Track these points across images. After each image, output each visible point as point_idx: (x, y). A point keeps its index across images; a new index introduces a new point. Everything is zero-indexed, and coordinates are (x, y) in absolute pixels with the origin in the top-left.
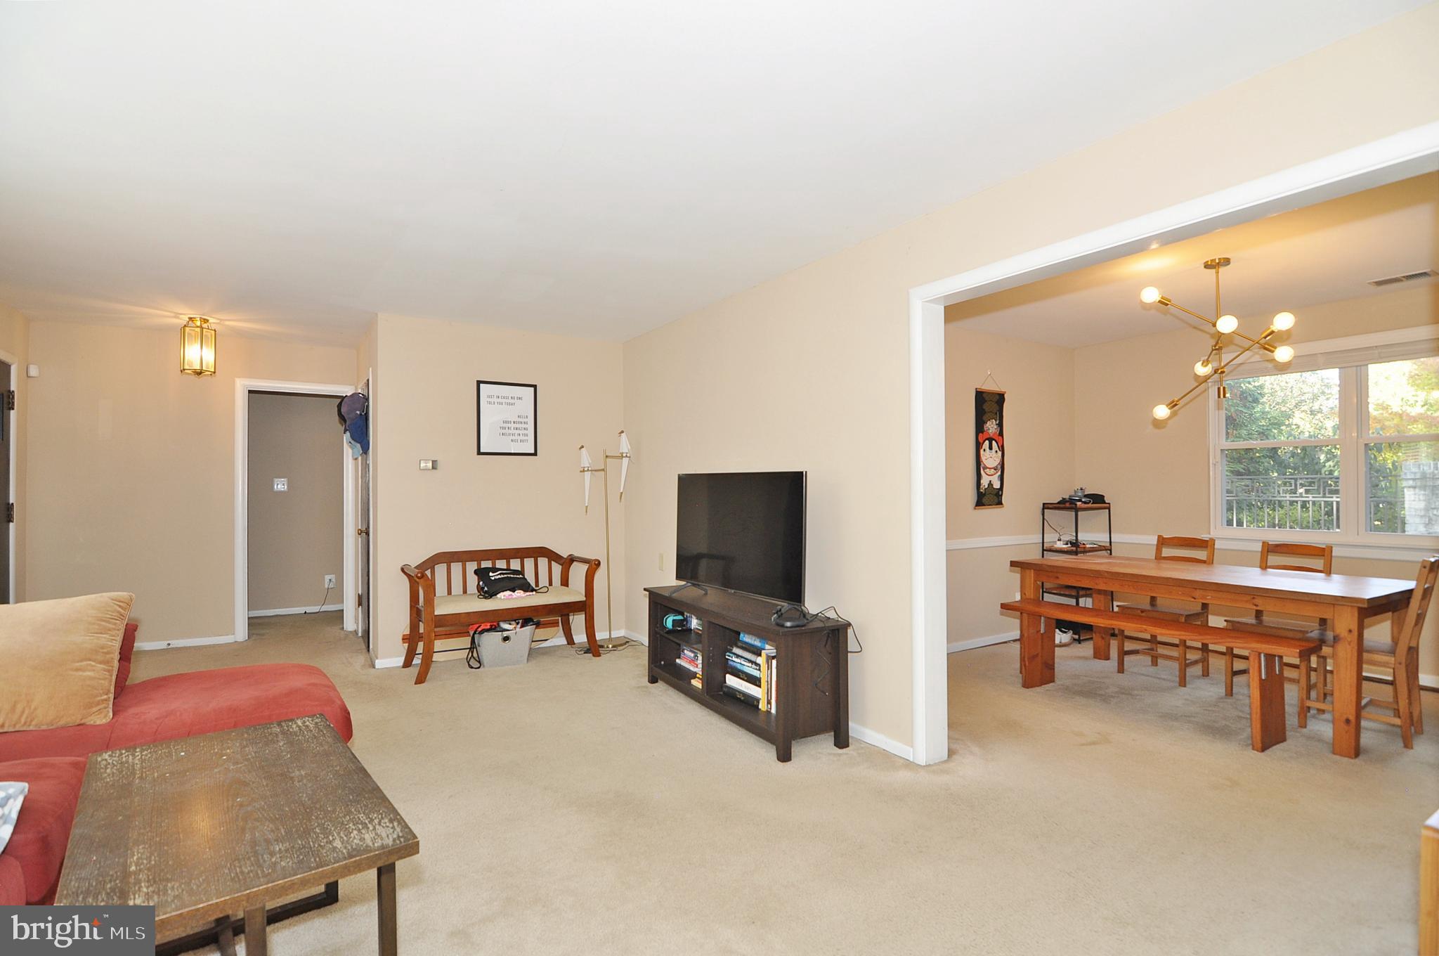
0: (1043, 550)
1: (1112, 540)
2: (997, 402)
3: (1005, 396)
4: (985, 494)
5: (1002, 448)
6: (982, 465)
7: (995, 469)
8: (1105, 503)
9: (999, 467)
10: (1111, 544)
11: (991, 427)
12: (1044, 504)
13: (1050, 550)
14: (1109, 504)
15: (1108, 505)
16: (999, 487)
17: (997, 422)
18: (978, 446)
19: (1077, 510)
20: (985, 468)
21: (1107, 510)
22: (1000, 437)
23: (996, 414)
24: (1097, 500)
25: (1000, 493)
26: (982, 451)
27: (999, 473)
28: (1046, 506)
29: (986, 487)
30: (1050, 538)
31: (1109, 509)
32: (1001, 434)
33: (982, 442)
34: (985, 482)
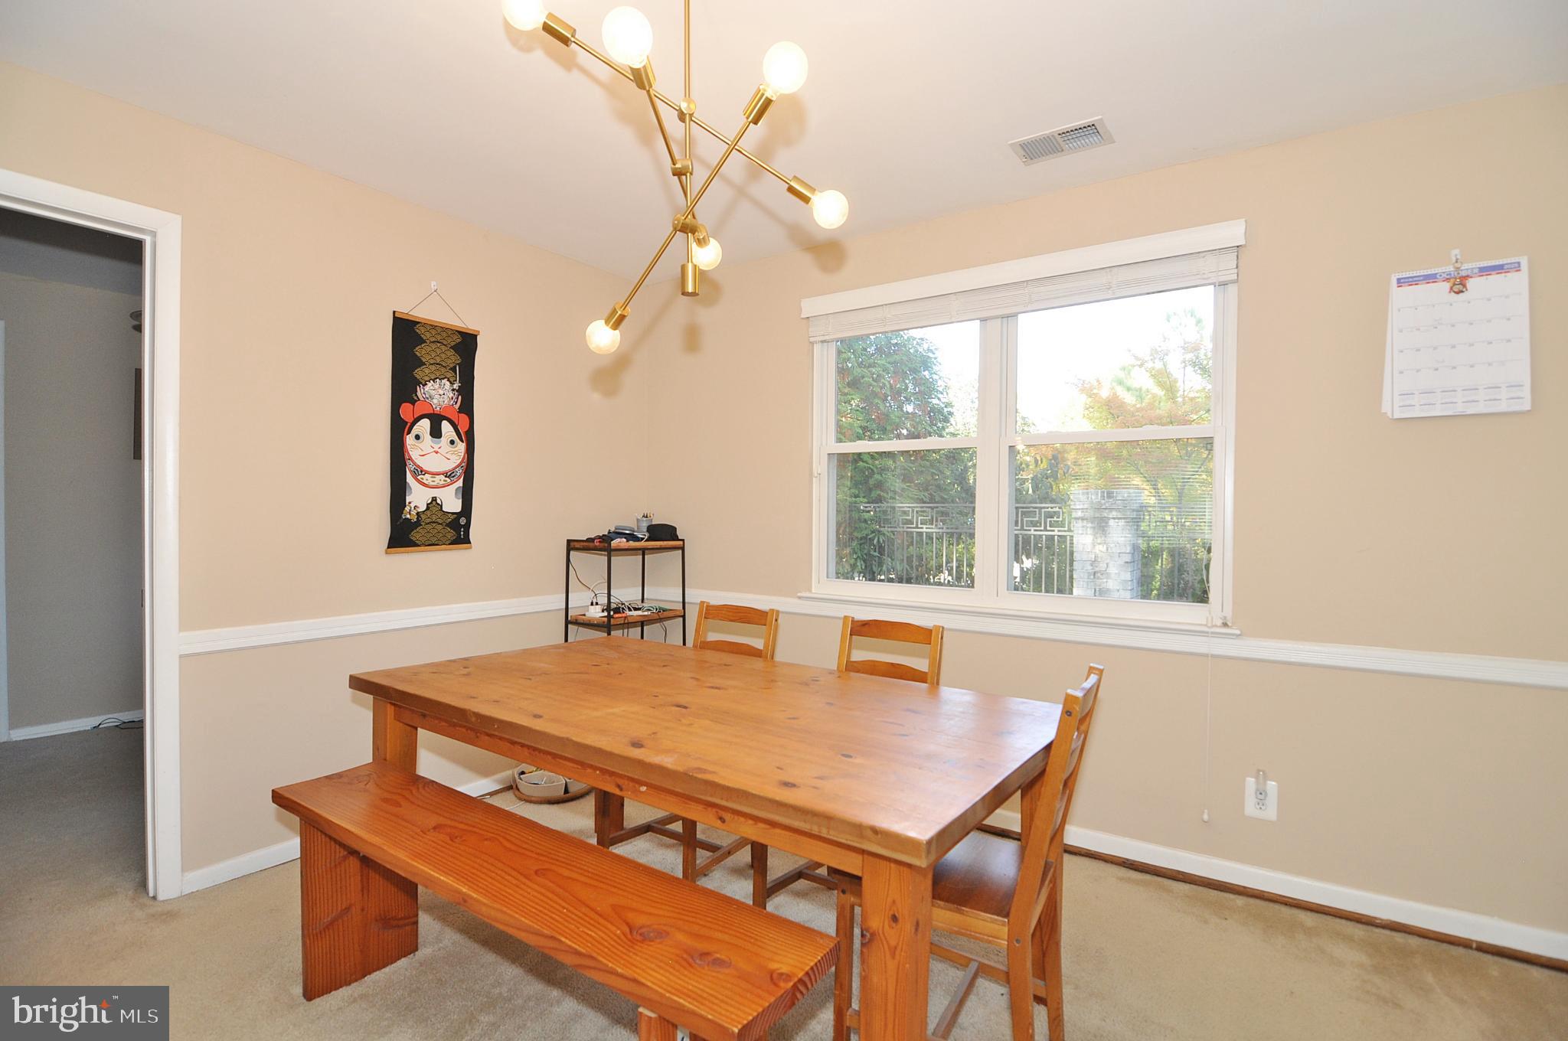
0: (567, 622)
1: (686, 601)
2: (455, 348)
3: (478, 337)
4: (418, 524)
5: (469, 438)
6: (410, 467)
7: (449, 475)
8: (677, 539)
9: (459, 471)
10: (684, 608)
11: (439, 393)
12: (569, 541)
13: (576, 623)
14: (683, 540)
15: (681, 543)
16: (458, 509)
17: (456, 386)
18: (399, 429)
19: (610, 552)
20: (419, 471)
21: (680, 551)
22: (464, 418)
23: (454, 369)
24: (663, 534)
25: (463, 521)
26: (409, 440)
27: (460, 483)
28: (572, 546)
29: (422, 508)
30: (580, 600)
31: (683, 549)
32: (467, 406)
33: (410, 420)
34: (418, 498)
